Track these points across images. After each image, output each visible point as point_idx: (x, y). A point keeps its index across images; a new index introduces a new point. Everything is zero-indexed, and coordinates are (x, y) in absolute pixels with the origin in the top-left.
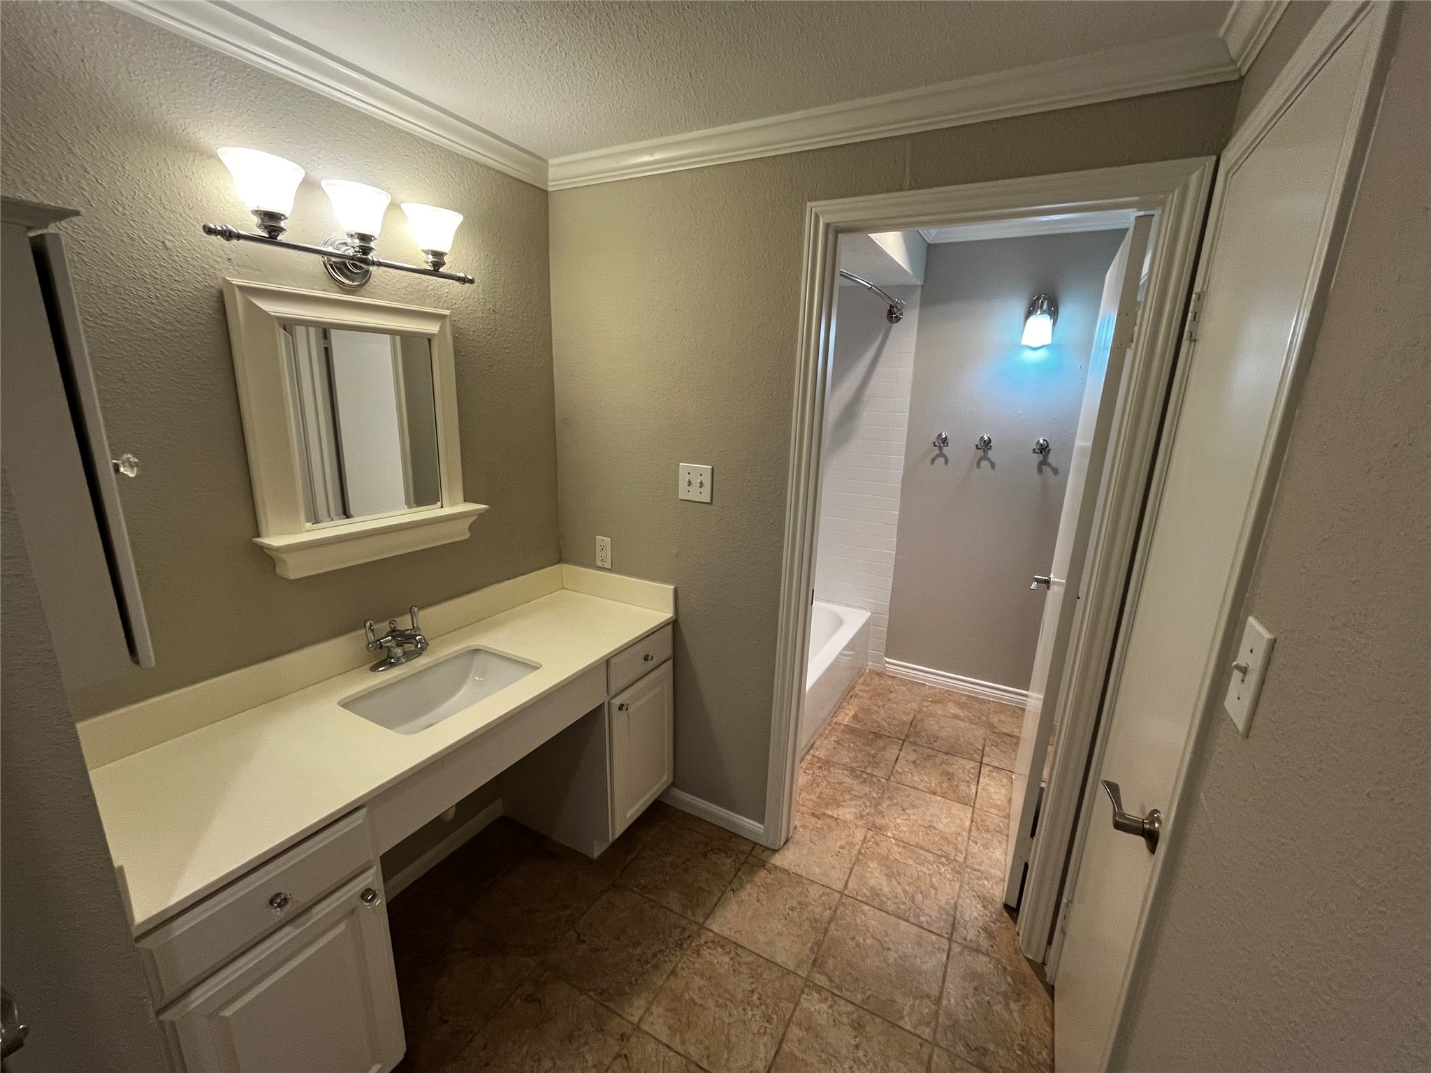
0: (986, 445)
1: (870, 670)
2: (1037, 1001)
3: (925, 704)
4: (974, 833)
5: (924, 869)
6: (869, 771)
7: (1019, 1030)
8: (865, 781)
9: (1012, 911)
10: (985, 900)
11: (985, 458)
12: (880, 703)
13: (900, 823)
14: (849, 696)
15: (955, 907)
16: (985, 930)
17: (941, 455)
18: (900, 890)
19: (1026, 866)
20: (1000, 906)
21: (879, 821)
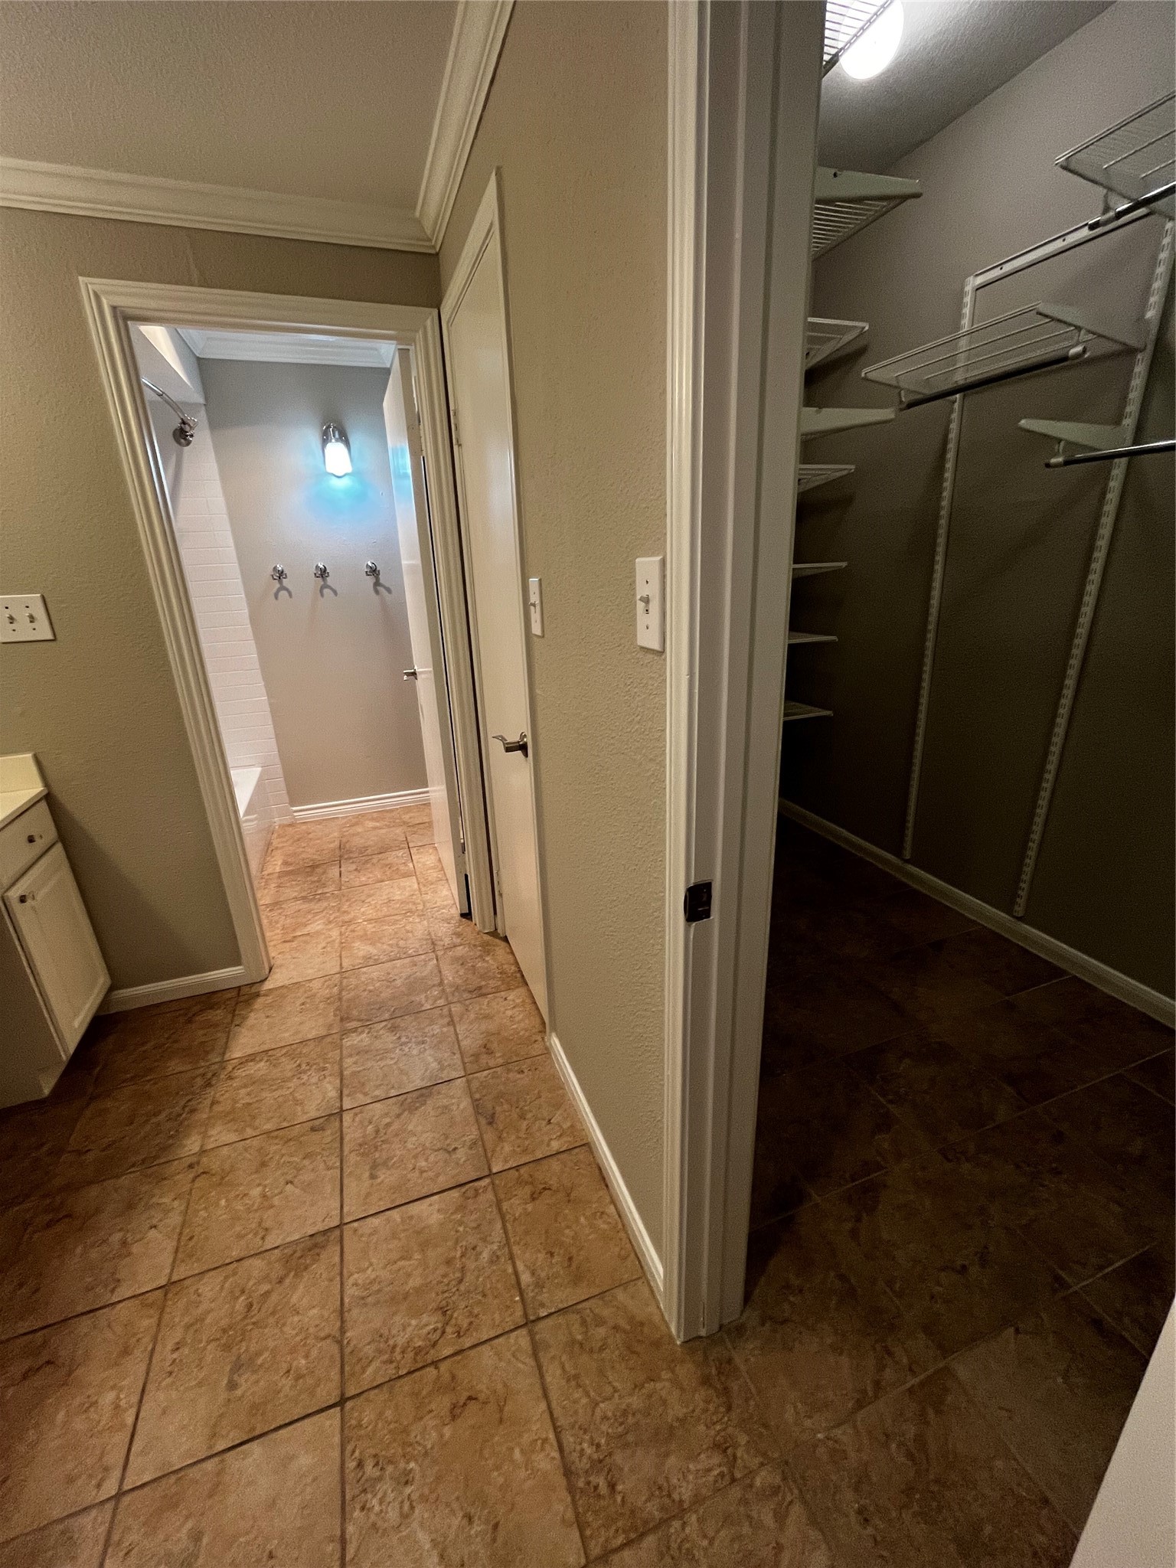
0: (323, 573)
1: (280, 826)
2: (500, 949)
3: (345, 830)
4: (423, 889)
5: (398, 926)
6: (320, 892)
7: (495, 967)
8: (319, 900)
9: (467, 915)
10: (448, 921)
11: (325, 586)
12: (303, 845)
13: (363, 912)
14: (269, 851)
15: (429, 934)
16: (454, 934)
17: (283, 588)
18: (385, 947)
19: (466, 876)
20: (458, 917)
21: (346, 918)
